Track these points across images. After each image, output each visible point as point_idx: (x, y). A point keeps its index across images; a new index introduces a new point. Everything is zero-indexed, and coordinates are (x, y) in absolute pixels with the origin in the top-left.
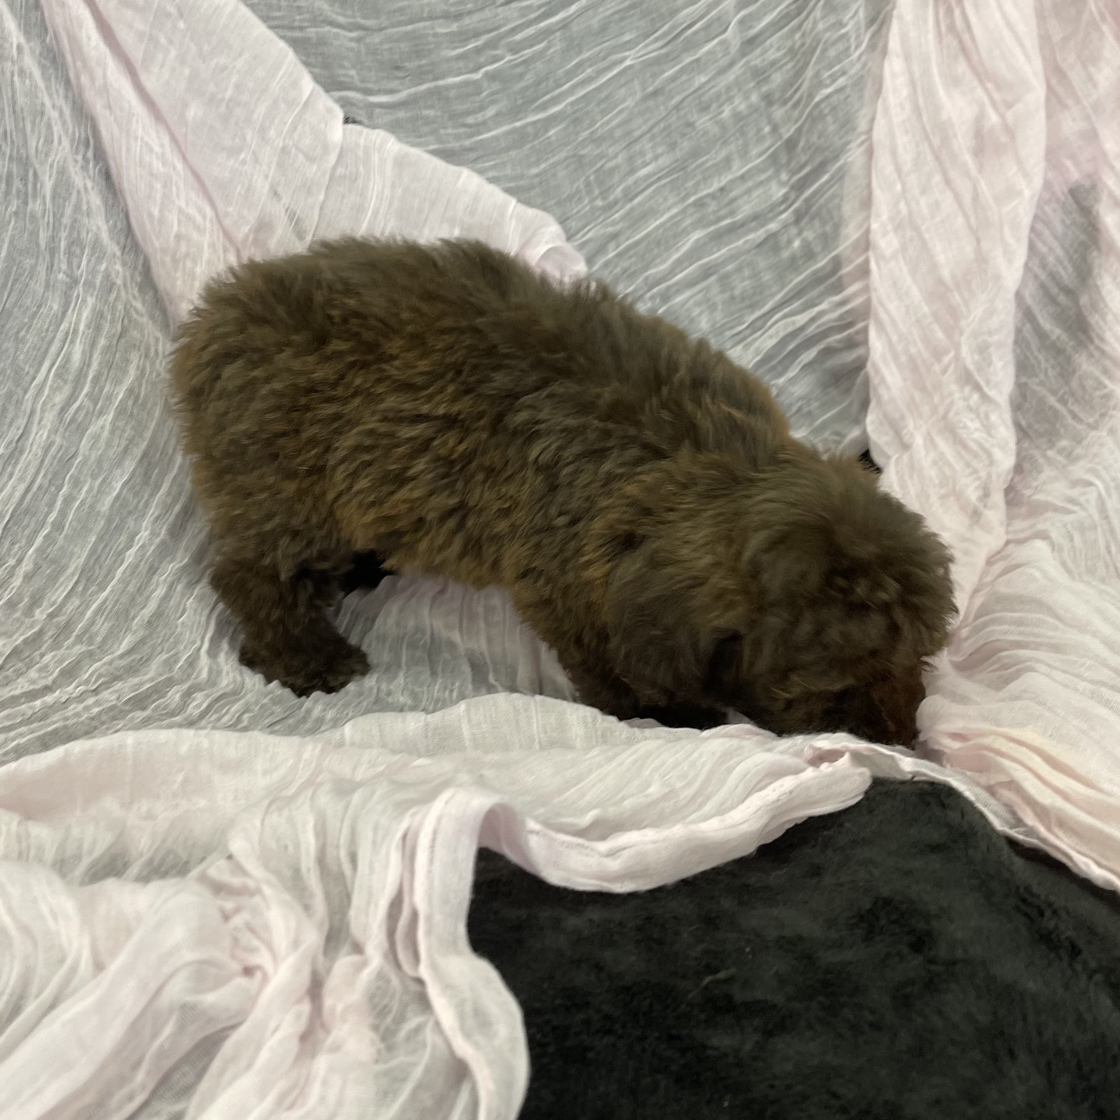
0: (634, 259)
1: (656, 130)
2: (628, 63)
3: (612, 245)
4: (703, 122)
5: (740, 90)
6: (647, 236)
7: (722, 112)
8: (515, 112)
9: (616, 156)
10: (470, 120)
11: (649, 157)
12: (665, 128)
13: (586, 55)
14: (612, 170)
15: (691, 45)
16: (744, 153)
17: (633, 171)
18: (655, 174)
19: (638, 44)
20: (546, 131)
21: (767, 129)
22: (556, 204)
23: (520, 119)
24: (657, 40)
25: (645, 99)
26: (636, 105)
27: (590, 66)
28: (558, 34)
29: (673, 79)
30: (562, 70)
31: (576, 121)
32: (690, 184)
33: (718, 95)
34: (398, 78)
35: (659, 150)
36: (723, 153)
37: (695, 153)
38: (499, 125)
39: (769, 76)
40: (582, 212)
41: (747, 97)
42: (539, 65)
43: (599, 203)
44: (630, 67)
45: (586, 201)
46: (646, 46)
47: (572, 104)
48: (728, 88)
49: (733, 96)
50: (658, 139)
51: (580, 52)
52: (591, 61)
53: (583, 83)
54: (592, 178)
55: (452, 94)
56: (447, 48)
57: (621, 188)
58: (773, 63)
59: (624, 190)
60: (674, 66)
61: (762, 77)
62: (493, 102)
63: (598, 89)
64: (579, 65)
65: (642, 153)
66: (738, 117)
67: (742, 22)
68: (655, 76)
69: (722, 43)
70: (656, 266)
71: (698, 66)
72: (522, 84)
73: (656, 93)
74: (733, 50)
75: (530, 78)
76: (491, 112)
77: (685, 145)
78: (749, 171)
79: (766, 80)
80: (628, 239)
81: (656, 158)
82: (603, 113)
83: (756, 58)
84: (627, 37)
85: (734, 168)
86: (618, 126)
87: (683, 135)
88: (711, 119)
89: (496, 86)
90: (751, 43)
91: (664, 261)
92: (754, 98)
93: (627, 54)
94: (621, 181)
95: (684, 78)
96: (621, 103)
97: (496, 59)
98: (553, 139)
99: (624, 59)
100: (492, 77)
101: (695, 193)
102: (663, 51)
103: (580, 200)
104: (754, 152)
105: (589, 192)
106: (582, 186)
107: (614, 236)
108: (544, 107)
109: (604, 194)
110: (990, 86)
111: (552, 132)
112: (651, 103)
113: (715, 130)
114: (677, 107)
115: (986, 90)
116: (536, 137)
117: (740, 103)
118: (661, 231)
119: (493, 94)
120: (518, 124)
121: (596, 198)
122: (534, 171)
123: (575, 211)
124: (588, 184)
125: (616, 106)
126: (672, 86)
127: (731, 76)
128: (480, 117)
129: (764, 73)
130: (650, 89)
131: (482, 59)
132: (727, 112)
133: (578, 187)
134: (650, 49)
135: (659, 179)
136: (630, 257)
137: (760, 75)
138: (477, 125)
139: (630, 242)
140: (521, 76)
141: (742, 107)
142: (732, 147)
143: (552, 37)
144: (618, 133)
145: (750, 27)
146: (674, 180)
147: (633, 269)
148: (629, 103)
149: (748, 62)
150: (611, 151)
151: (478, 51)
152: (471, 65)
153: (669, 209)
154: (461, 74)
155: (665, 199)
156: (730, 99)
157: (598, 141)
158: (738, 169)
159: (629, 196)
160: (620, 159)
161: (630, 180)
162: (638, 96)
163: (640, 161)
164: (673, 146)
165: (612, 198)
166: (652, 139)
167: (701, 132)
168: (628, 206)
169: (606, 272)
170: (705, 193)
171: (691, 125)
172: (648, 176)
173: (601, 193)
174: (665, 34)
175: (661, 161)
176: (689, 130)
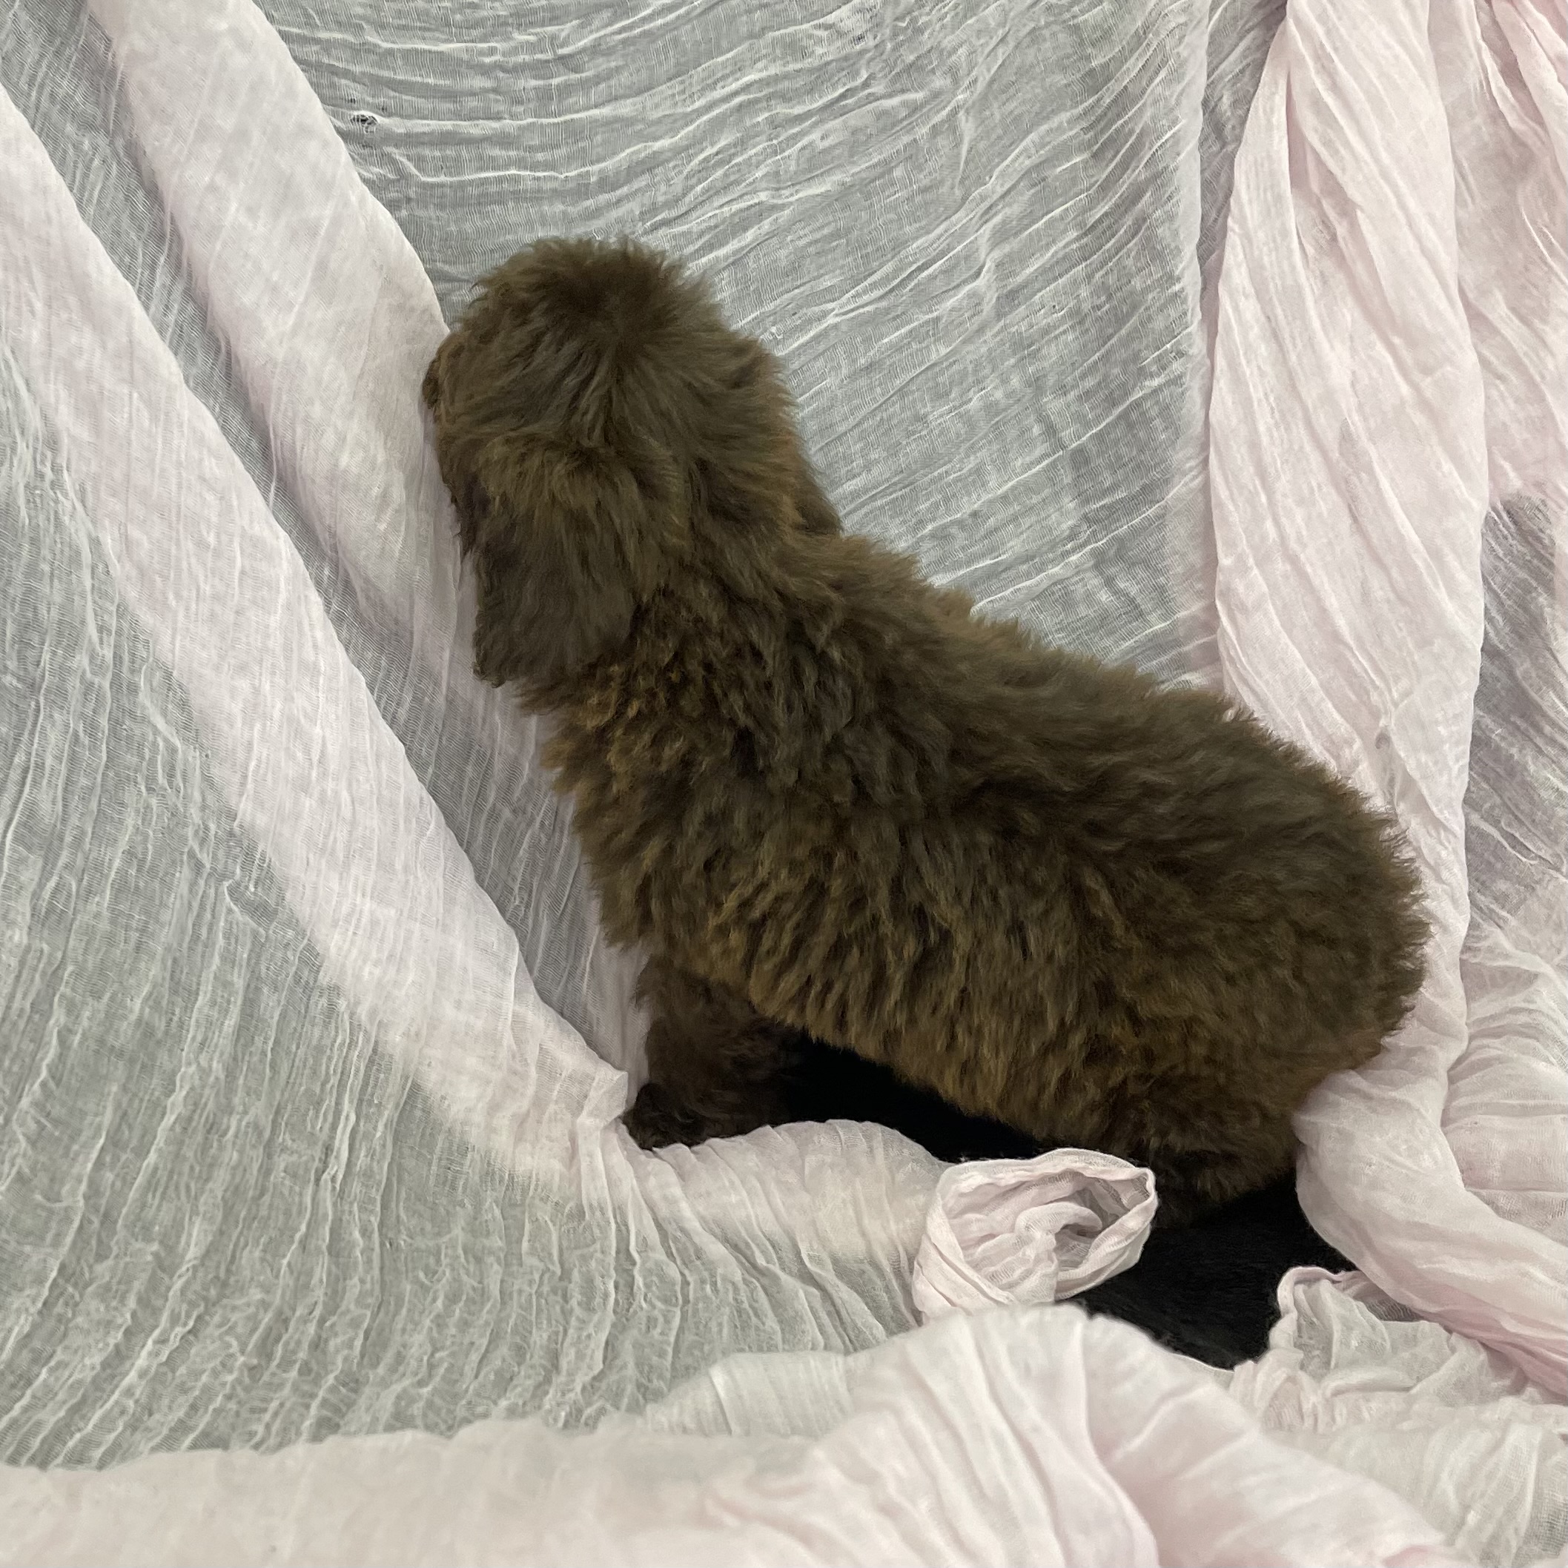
1: (869, 423)
2: (831, 320)
4: (939, 415)
5: (995, 370)
7: (969, 401)
11: (857, 465)
12: (882, 423)
13: (768, 306)
15: (925, 297)
16: (1003, 464)
18: (866, 491)
19: (846, 292)
21: (1036, 430)
24: (874, 286)
25: (853, 376)
26: (840, 386)
27: (774, 325)
28: (727, 275)
29: (897, 348)
32: (923, 506)
33: (963, 376)
36: (972, 463)
41: (1005, 381)
44: (833, 327)
46: (858, 295)
48: (978, 366)
49: (986, 377)
51: (759, 304)
52: (775, 318)
58: (1046, 331)
60: (899, 327)
64: (759, 322)
65: (848, 459)
66: (991, 409)
67: (1000, 265)
68: (870, 341)
69: (971, 295)
71: (934, 330)
73: (869, 368)
74: (988, 308)
77: (913, 449)
78: (1014, 488)
79: (1035, 355)
81: (869, 467)
83: (1019, 321)
84: (827, 282)
85: (990, 486)
86: (812, 416)
87: (910, 435)
88: (950, 412)
90: (1010, 299)
92: (1015, 381)
93: (830, 306)
95: (912, 347)
96: (817, 382)
99: (825, 314)
101: (933, 519)
102: (884, 304)
104: (1017, 464)
112: (863, 382)
113: (957, 429)
114: (902, 392)
117: (996, 388)
125: (812, 385)
126: (897, 357)
127: (981, 348)
129: (1032, 344)
130: (863, 361)
132: (975, 403)
134: (864, 299)
135: (874, 498)
137: (1025, 347)
141: (999, 395)
142: (985, 454)
145: (1013, 274)
146: (896, 500)
148: (831, 381)
149: (1006, 327)
156: (980, 383)
158: (996, 486)
162: (845, 370)
163: (843, 471)
164: (894, 450)
167: (936, 432)
170: (947, 519)
171: (921, 419)
174: (887, 279)
175: (876, 472)
176: (919, 426)
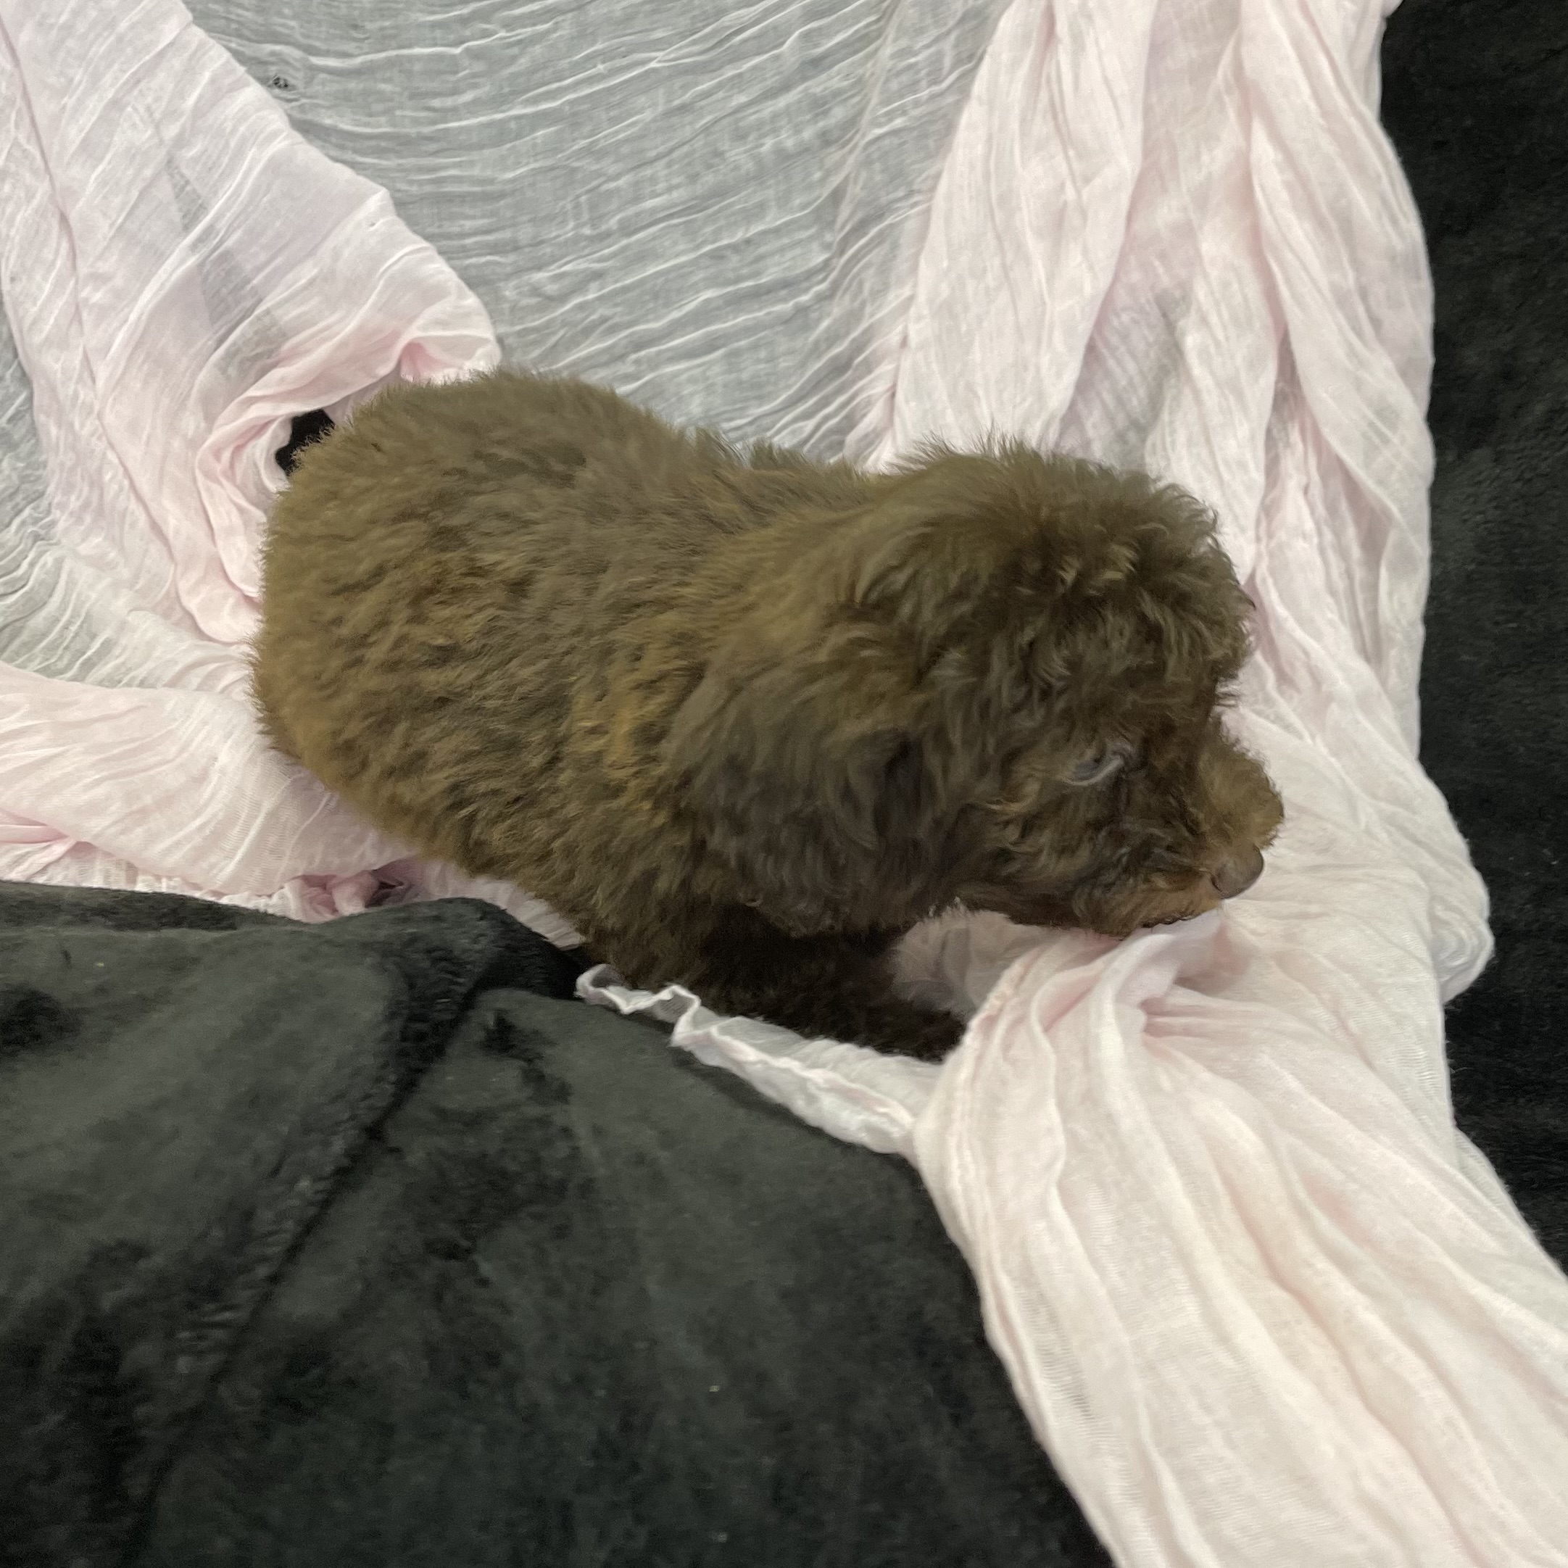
0: (619, 309)
1: (675, 155)
2: (653, 65)
3: (594, 285)
5: (790, 122)
6: (642, 282)
7: (762, 145)
8: (498, 101)
9: (618, 176)
10: (436, 103)
11: (661, 186)
12: (687, 155)
13: (598, 46)
14: (610, 194)
15: (737, 56)
16: (783, 201)
17: (637, 199)
18: (664, 209)
19: (671, 45)
20: (533, 130)
22: (529, 221)
23: (503, 111)
24: (694, 43)
25: (669, 114)
26: (654, 120)
27: (604, 62)
28: (570, 15)
29: (707, 94)
30: (569, 60)
31: (575, 125)
32: (709, 229)
33: (760, 124)
34: (355, 40)
35: (676, 181)
36: (757, 199)
37: (720, 192)
38: (474, 114)
39: (830, 109)
40: (561, 239)
41: (797, 132)
42: (538, 49)
43: (587, 231)
44: (654, 70)
45: (571, 224)
46: (680, 48)
47: (571, 102)
48: (775, 117)
49: (781, 127)
50: (676, 167)
51: (594, 43)
52: (605, 56)
53: (590, 80)
54: (583, 198)
55: (417, 67)
56: (421, 11)
57: (618, 217)
58: (836, 94)
59: (620, 221)
60: (712, 79)
61: (820, 110)
62: (475, 86)
63: (610, 91)
64: (590, 58)
65: (653, 180)
66: (781, 154)
67: (806, 36)
68: (685, 88)
69: (775, 58)
70: (648, 321)
71: (739, 83)
72: (513, 69)
73: (683, 109)
74: (790, 70)
75: (524, 62)
76: (468, 97)
77: (709, 179)
78: (787, 224)
79: (825, 113)
80: (616, 282)
81: (670, 189)
82: (613, 121)
83: (817, 86)
84: (659, 34)
85: (768, 219)
86: (626, 141)
87: (709, 167)
88: (745, 152)
89: (479, 67)
90: (813, 65)
91: (657, 319)
92: (807, 133)
93: (654, 54)
94: (619, 210)
95: (721, 95)
96: (636, 114)
97: (486, 34)
98: (539, 141)
99: (651, 60)
100: (475, 55)
101: (714, 242)
102: (702, 58)
103: (564, 222)
104: (797, 202)
105: (577, 216)
106: (569, 207)
107: (598, 275)
108: (535, 100)
109: (594, 222)
110: (1071, 153)
111: (541, 132)
112: (675, 120)
113: (749, 166)
114: (706, 129)
115: (1067, 158)
116: (519, 136)
117: (788, 137)
118: (662, 280)
119: (474, 76)
120: (499, 116)
121: (584, 225)
122: (510, 175)
123: (554, 234)
124: (577, 206)
125: (631, 116)
126: (702, 103)
127: (782, 102)
128: (449, 102)
129: (825, 103)
130: (676, 103)
131: (468, 33)
132: (769, 144)
133: (563, 207)
134: (684, 52)
135: (671, 216)
136: (616, 305)
137: (818, 106)
138: (444, 111)
139: (618, 285)
140: (514, 59)
141: (790, 143)
142: (771, 193)
143: (560, 18)
144: (625, 150)
145: (816, 46)
146: (690, 221)
147: (616, 320)
148: (647, 115)
149: (807, 89)
150: (612, 170)
151: (464, 21)
152: (452, 37)
153: (677, 255)
154: (435, 45)
155: (675, 243)
156: (775, 131)
157: (599, 154)
158: (773, 219)
159: (627, 229)
160: (621, 182)
161: (631, 211)
162: (660, 109)
163: (649, 189)
164: (694, 178)
165: (604, 228)
166: (669, 165)
167: (732, 166)
168: (625, 242)
169: (580, 316)
170: (725, 242)
171: (718, 154)
172: (654, 210)
173: (592, 219)
174: (708, 37)
175: (675, 194)
176: (716, 160)
